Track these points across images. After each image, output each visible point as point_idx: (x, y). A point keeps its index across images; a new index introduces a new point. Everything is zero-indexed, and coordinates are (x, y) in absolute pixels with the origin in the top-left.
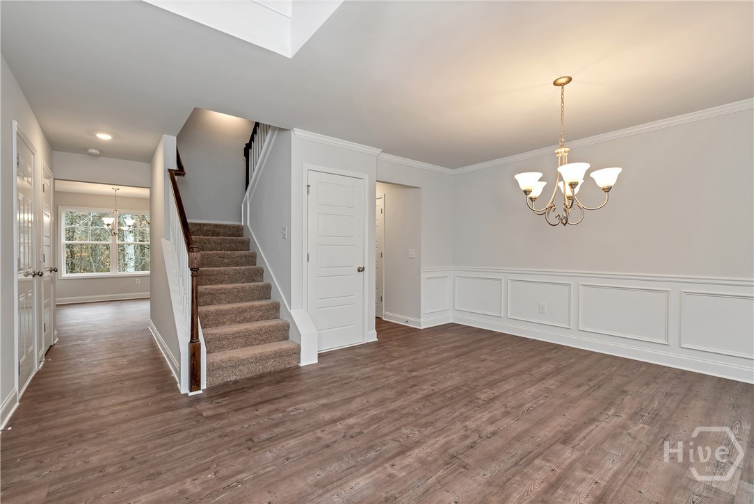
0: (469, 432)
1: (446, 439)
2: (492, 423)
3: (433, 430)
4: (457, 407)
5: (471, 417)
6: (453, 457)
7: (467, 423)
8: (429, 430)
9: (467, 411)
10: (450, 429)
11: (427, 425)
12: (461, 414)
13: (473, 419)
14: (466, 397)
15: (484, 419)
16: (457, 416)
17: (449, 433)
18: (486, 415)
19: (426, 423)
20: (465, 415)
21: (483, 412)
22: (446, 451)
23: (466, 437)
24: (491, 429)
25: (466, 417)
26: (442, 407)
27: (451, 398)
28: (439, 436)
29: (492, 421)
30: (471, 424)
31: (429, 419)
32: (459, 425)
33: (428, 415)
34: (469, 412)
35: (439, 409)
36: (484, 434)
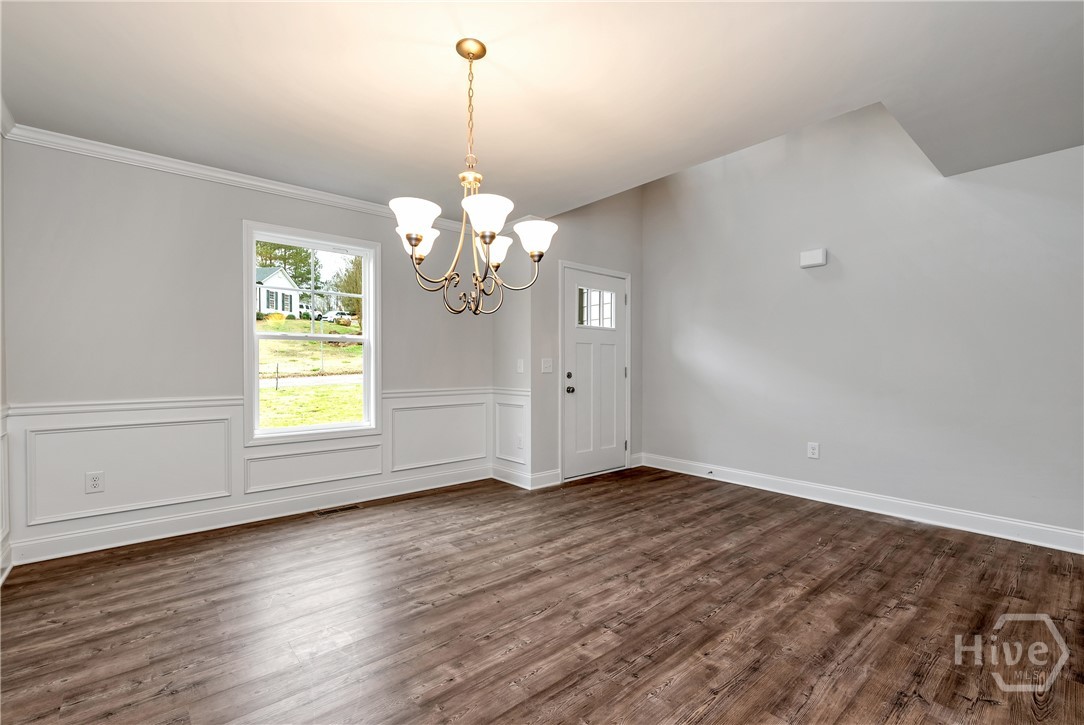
0: (639, 580)
1: (665, 573)
2: (606, 591)
3: (682, 582)
4: (655, 615)
5: (634, 598)
6: (656, 560)
7: (640, 590)
8: (687, 582)
9: (638, 608)
10: (662, 583)
11: (692, 588)
12: (647, 603)
13: (632, 595)
14: (639, 635)
15: (617, 595)
16: (653, 599)
17: (662, 579)
18: (611, 601)
19: (693, 589)
20: (642, 601)
21: (616, 606)
22: (664, 564)
23: (642, 576)
24: (611, 585)
25: (641, 598)
26: (678, 613)
27: (666, 631)
28: (674, 576)
29: (607, 593)
30: (636, 590)
31: (693, 596)
32: (652, 588)
33: (695, 601)
34: (636, 605)
35: (683, 610)
36: (622, 579)
